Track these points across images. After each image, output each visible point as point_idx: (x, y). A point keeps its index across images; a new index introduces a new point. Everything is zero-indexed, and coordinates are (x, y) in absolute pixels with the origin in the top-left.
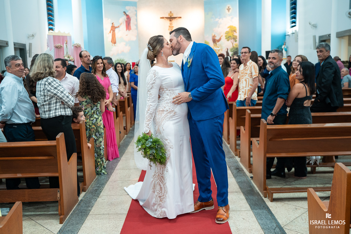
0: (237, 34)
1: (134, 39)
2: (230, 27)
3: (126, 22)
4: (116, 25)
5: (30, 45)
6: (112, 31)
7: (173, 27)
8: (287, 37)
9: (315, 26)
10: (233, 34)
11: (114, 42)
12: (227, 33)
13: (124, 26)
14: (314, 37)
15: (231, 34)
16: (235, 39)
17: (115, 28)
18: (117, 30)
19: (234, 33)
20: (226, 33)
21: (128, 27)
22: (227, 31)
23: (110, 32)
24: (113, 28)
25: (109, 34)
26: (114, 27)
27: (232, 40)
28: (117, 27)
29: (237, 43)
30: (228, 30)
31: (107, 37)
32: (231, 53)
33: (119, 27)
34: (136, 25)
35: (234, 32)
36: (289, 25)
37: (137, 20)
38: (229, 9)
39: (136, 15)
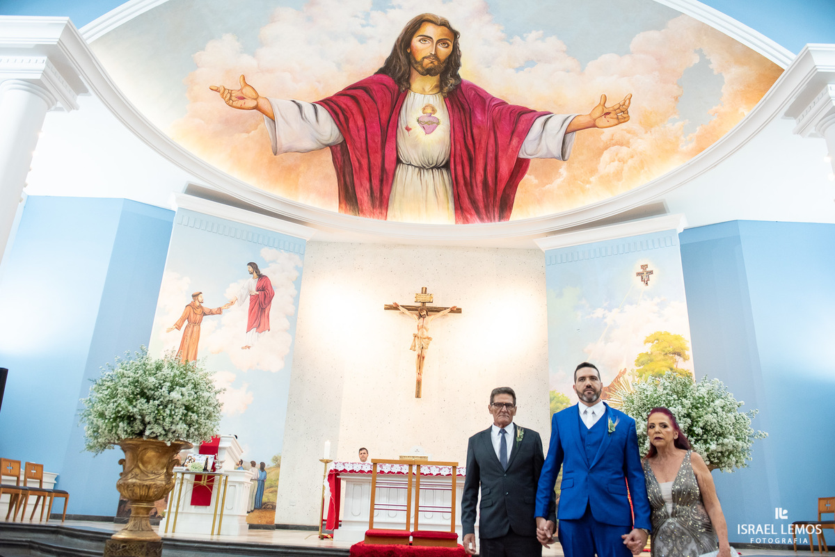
1: (275, 364)
2: (656, 339)
3: (254, 299)
4: (207, 305)
6: (186, 322)
7: (429, 338)
10: (674, 366)
12: (644, 361)
13: (241, 313)
17: (205, 314)
18: (207, 323)
19: (676, 361)
20: (639, 362)
21: (258, 320)
22: (641, 355)
23: (179, 328)
24: (195, 313)
25: (169, 330)
26: (199, 311)
28: (211, 313)
30: (648, 348)
33: (219, 311)
34: (293, 319)
35: (677, 357)
37: (296, 300)
38: (645, 275)
39: (298, 283)
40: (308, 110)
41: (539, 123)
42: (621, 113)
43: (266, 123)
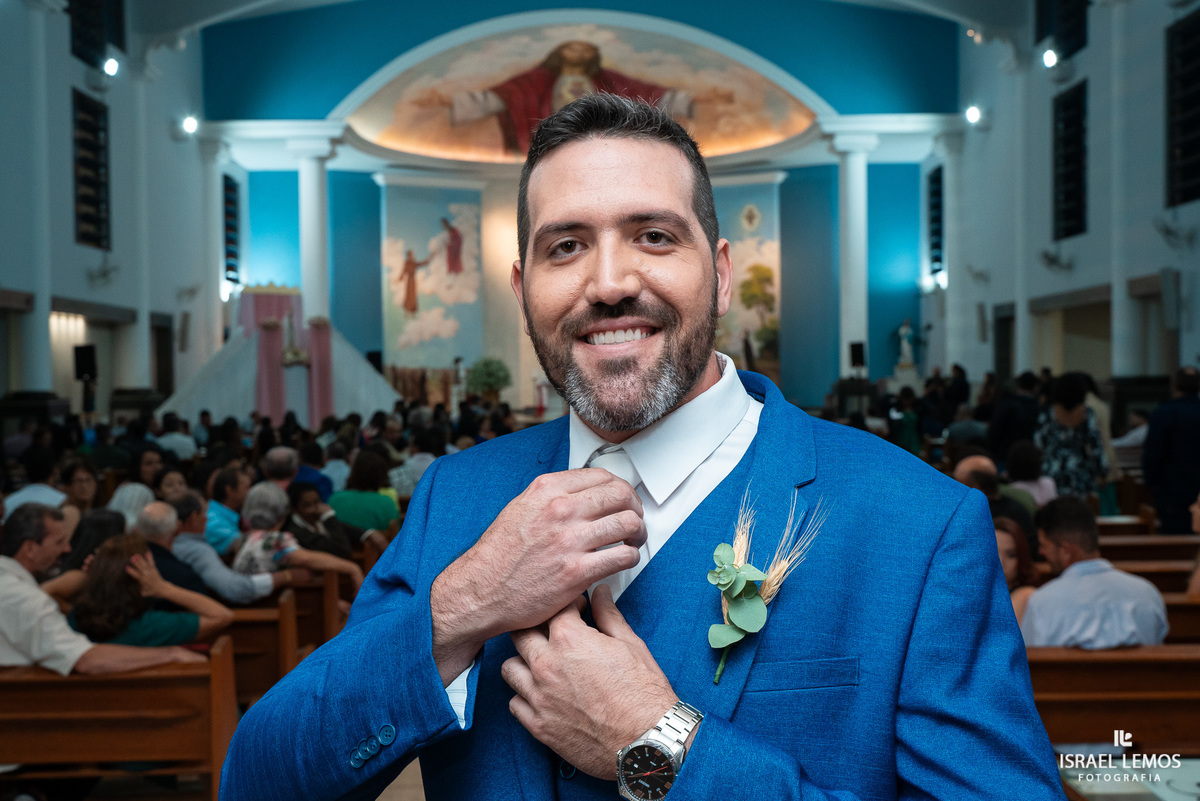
0: (775, 289)
1: (470, 297)
2: (754, 269)
3: (449, 248)
4: (419, 257)
5: (186, 317)
6: (406, 276)
8: (923, 302)
9: (982, 277)
10: (764, 290)
11: (411, 304)
12: (746, 285)
13: (440, 264)
14: (981, 308)
15: (756, 290)
16: (768, 302)
17: (417, 267)
18: (420, 274)
19: (765, 287)
20: (743, 287)
21: (454, 264)
22: (745, 282)
23: (401, 279)
24: (411, 267)
25: (397, 283)
26: (413, 265)
27: (761, 308)
28: (421, 265)
29: (776, 314)
30: (747, 276)
31: (393, 289)
32: (756, 345)
33: (426, 263)
34: (479, 259)
35: (768, 285)
36: (926, 265)
37: (479, 243)
38: (750, 218)
39: (478, 229)
40: (480, 96)
41: (667, 97)
42: (729, 98)
43: (446, 111)
